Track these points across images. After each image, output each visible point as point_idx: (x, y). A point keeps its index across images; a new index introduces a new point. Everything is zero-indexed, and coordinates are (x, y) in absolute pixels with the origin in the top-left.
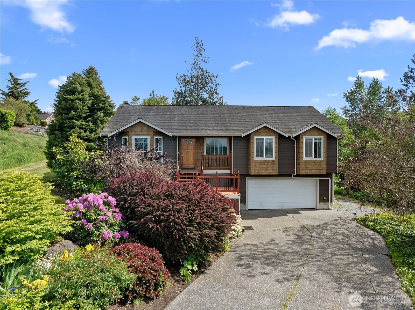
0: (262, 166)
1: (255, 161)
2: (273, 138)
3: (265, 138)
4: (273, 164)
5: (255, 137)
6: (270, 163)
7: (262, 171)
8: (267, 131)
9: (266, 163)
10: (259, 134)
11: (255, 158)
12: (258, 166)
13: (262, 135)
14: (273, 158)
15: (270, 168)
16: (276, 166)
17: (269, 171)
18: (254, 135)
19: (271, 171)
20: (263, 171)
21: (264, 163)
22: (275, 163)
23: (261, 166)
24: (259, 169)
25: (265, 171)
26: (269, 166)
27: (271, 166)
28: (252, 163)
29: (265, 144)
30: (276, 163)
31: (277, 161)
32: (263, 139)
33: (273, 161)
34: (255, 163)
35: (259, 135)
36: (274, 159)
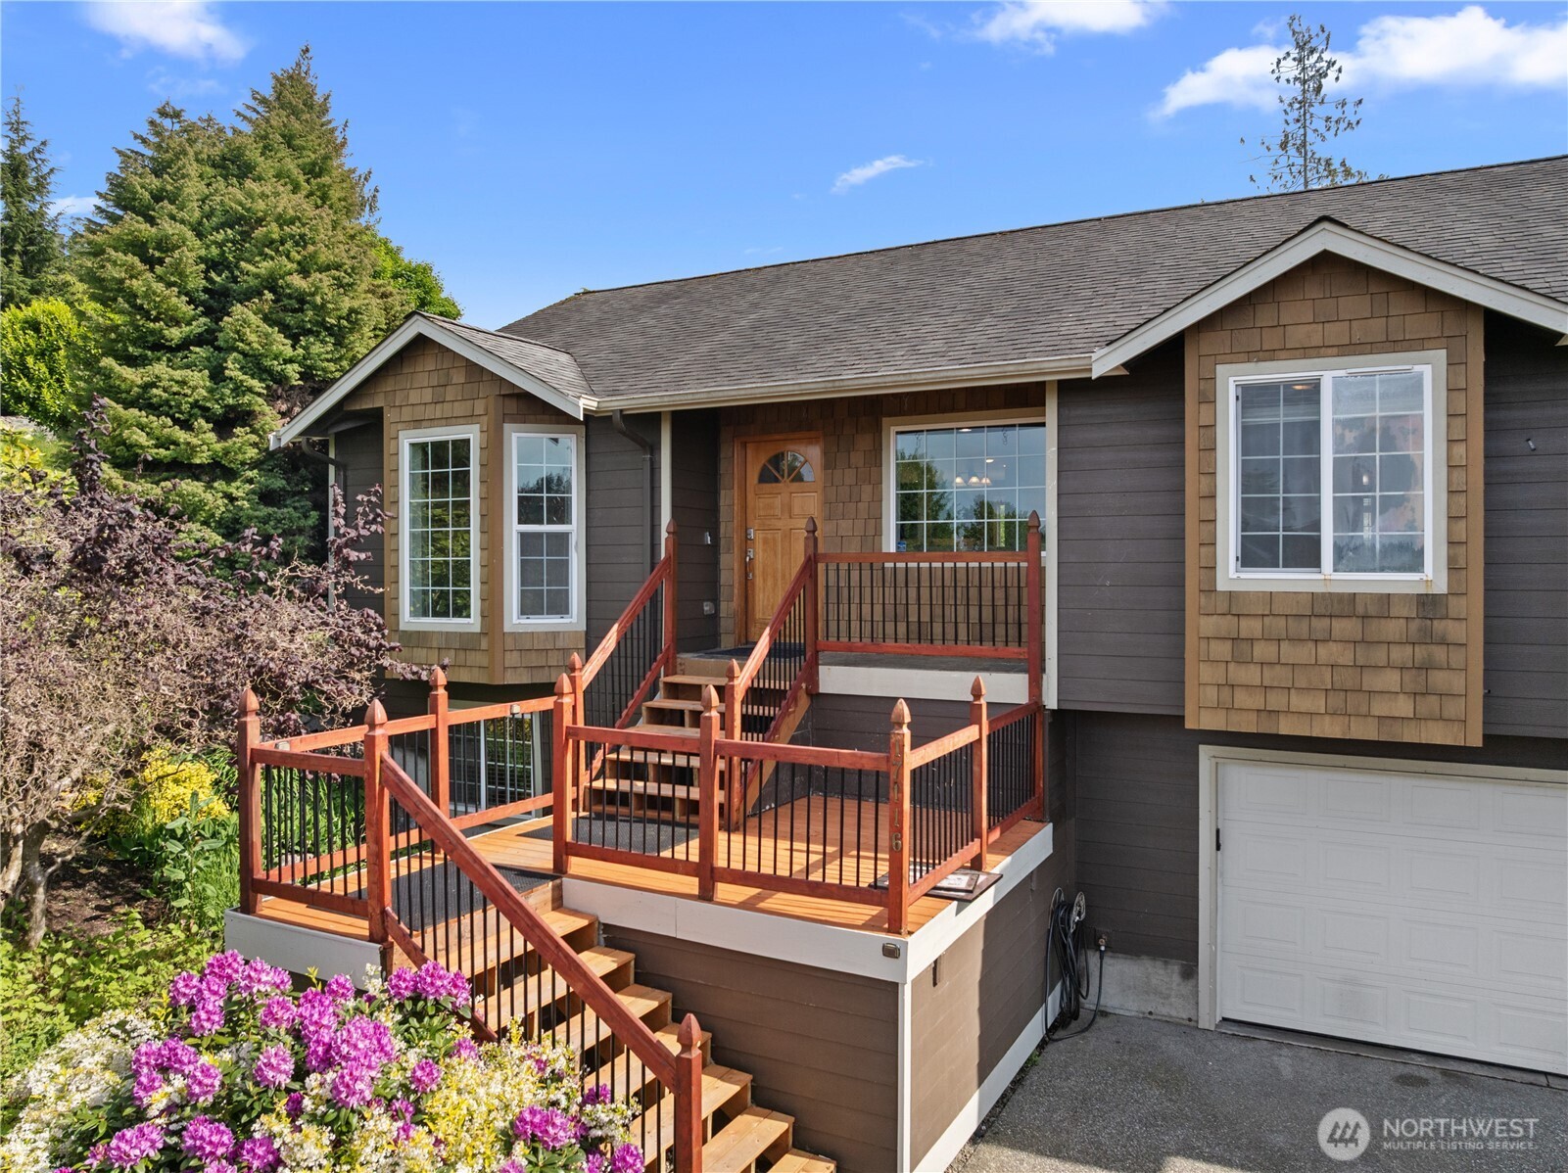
0: (1303, 653)
1: (1235, 604)
2: (1427, 371)
3: (1331, 376)
4: (1428, 638)
5: (1231, 380)
6: (1393, 629)
7: (1299, 702)
8: (1354, 304)
9: (1344, 627)
10: (1271, 340)
11: (1231, 575)
12: (1262, 651)
13: (1306, 351)
14: (1432, 575)
15: (1391, 680)
16: (1457, 657)
17: (1380, 708)
18: (1218, 358)
19: (1403, 707)
20: (1318, 703)
21: (1320, 624)
22: (1454, 630)
23: (1290, 652)
24: (1271, 676)
25: (1336, 701)
26: (1379, 655)
27: (1404, 653)
28: (1200, 625)
29: (1339, 441)
30: (1468, 626)
31: (1473, 606)
32: (1315, 387)
33: (1428, 604)
34: (1226, 624)
35: (1270, 355)
36: (1441, 587)
